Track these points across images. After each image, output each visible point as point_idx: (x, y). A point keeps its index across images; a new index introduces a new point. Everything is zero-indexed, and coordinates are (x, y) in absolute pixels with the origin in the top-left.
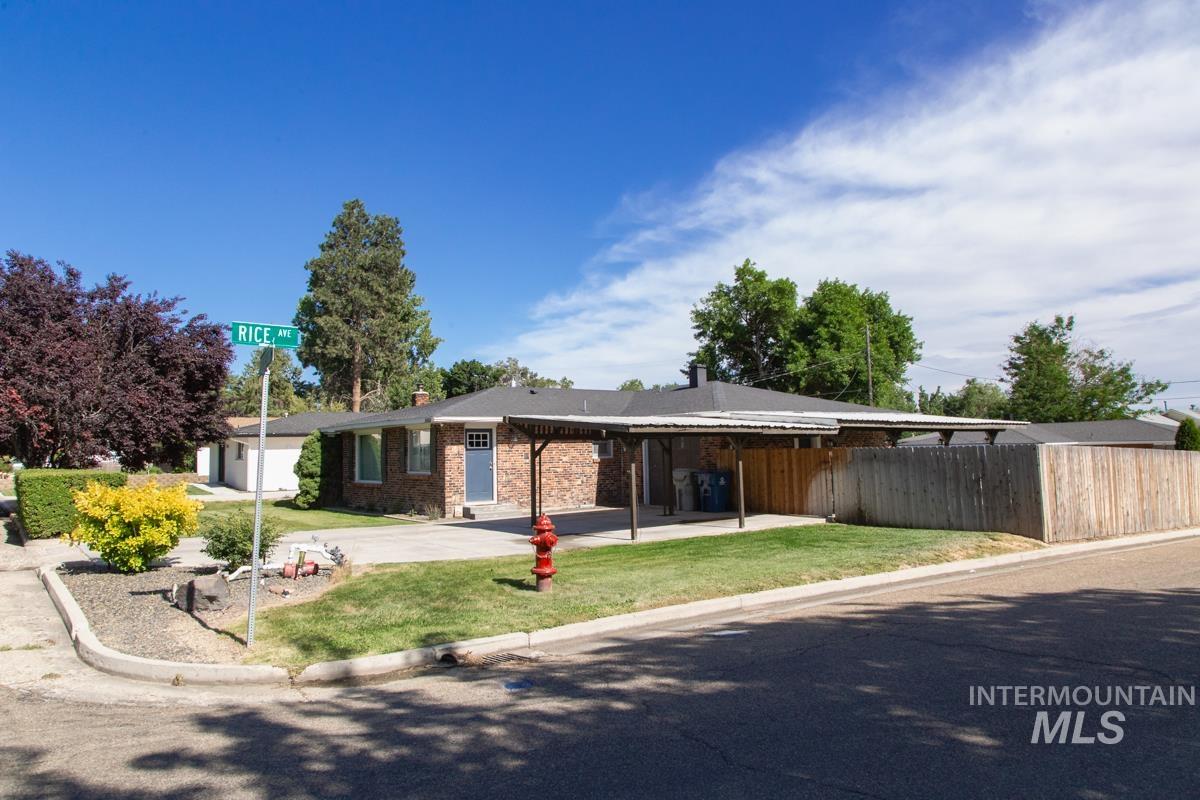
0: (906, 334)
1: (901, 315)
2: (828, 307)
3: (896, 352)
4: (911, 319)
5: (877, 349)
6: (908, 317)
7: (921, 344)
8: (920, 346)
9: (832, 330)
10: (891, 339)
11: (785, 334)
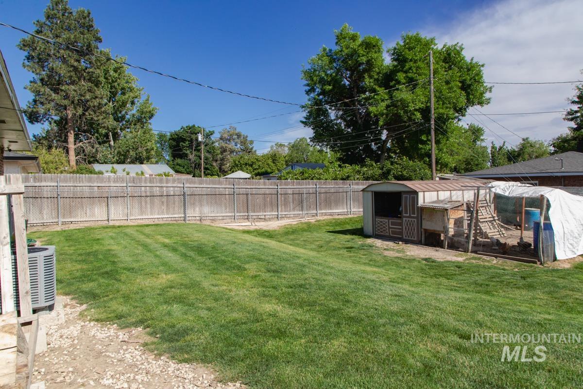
0: (477, 78)
1: (474, 61)
2: (409, 55)
3: (468, 94)
4: (483, 66)
5: (450, 88)
6: (481, 64)
7: (491, 88)
8: (490, 90)
9: (410, 75)
10: (463, 82)
11: (370, 82)
